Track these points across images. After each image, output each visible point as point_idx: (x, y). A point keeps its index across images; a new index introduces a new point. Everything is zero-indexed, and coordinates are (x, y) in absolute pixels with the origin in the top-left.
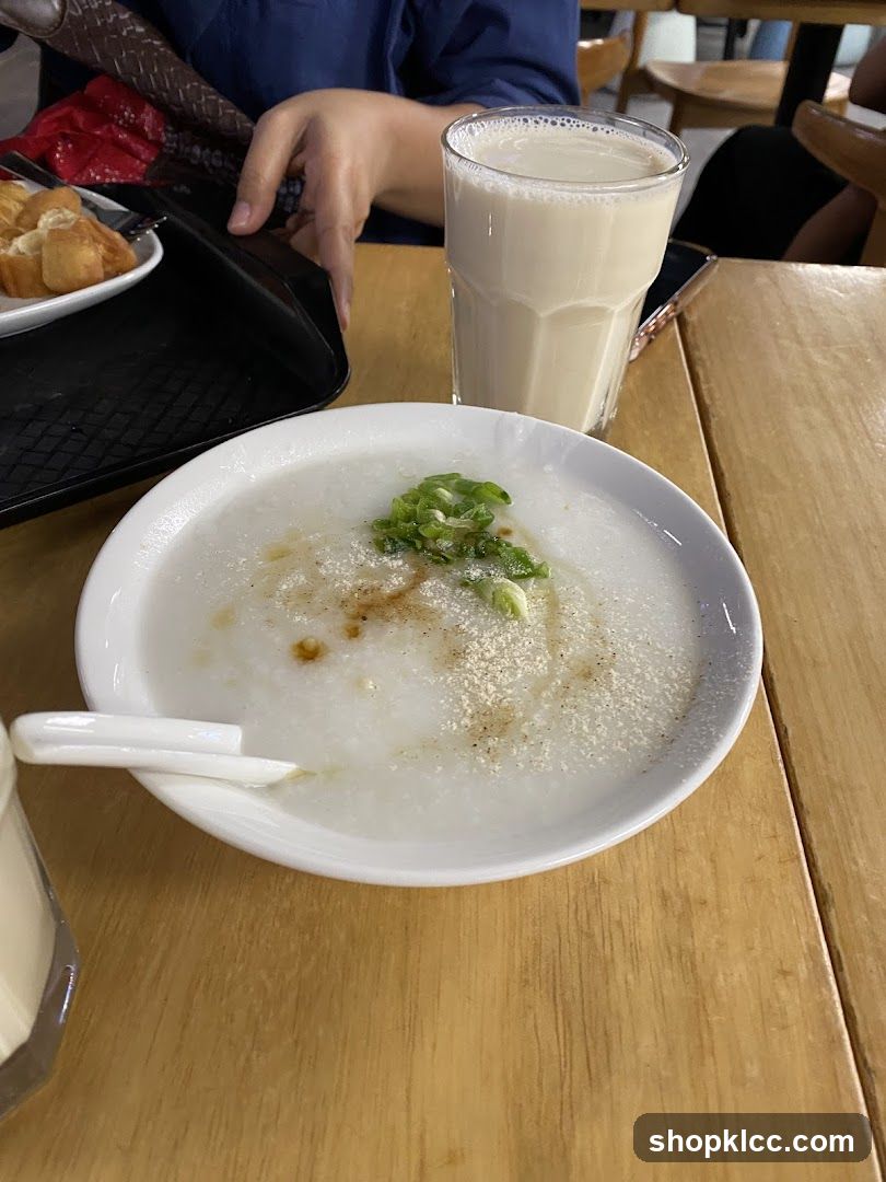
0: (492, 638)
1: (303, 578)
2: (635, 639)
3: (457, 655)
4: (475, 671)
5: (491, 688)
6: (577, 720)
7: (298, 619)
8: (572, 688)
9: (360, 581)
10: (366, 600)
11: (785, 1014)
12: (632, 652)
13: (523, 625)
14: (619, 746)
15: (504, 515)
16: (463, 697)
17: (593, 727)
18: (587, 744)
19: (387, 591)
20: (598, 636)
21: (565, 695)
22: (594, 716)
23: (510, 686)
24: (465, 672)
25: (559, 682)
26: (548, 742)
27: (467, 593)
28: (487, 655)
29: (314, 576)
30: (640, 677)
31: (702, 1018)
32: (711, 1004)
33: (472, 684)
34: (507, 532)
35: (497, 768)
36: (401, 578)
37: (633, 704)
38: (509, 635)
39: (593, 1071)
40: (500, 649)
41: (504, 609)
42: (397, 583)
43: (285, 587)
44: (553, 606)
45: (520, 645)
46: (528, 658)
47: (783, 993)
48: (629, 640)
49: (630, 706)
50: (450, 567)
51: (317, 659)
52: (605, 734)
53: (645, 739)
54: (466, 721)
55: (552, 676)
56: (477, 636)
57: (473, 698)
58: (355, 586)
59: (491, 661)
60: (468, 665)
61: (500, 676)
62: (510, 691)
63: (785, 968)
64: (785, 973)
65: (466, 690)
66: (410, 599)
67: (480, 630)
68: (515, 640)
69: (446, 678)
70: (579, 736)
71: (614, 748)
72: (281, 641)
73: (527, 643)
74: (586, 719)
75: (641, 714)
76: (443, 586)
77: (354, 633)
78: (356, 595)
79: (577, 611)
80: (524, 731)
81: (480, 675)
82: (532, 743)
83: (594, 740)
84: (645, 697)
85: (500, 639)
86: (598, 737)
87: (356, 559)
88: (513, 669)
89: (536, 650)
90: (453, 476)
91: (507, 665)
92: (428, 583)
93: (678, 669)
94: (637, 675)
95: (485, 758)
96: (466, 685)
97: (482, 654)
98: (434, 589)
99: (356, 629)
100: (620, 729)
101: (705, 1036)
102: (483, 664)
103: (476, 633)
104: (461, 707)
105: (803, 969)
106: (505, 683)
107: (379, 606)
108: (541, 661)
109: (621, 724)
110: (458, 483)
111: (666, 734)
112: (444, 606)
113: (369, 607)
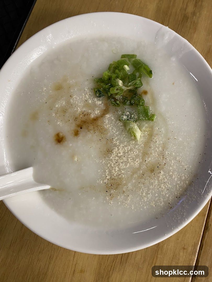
0: (123, 147)
1: (64, 103)
2: (175, 158)
3: (109, 151)
4: (113, 161)
5: (117, 169)
6: (142, 190)
7: (58, 123)
8: (145, 175)
9: (84, 109)
10: (84, 119)
11: (179, 259)
12: (172, 164)
13: (136, 144)
14: (153, 204)
15: (148, 83)
16: (107, 171)
17: (147, 194)
18: (143, 200)
19: (92, 116)
20: (162, 155)
21: (142, 178)
22: (149, 189)
23: (124, 169)
24: (110, 160)
25: (141, 172)
26: (130, 196)
27: (120, 124)
28: (119, 155)
29: (68, 103)
30: (171, 176)
31: (156, 255)
32: (160, 252)
33: (111, 165)
34: (145, 93)
35: (112, 202)
36: (99, 111)
37: (164, 188)
38: (130, 147)
39: (122, 261)
40: (124, 153)
41: (131, 135)
42: (97, 113)
43: (57, 106)
44: (150, 137)
45: (132, 153)
46: (133, 159)
47: (181, 254)
48: (173, 159)
49: (162, 188)
50: (118, 108)
51: (61, 143)
52: (150, 198)
53: (163, 203)
54: (106, 181)
55: (139, 169)
56: (118, 145)
57: (110, 172)
58: (82, 111)
59: (120, 157)
60: (111, 158)
61: (121, 165)
62: (123, 172)
63: (185, 247)
64: (184, 249)
65: (108, 167)
66: (99, 123)
67: (120, 143)
68: (131, 150)
69: (102, 161)
70: (141, 196)
71: (151, 204)
72: (51, 132)
73: (135, 152)
74: (146, 190)
75: (165, 192)
76: (113, 118)
77: (76, 134)
78: (81, 116)
79: (159, 140)
80: (124, 189)
81: (114, 162)
82: (125, 195)
83: (146, 199)
84: (169, 186)
85: (126, 148)
86: (148, 198)
87: (85, 97)
88: (127, 162)
89: (137, 156)
90: (133, 56)
91: (125, 160)
92: (108, 116)
93: (186, 176)
94: (170, 175)
95: (109, 198)
96: (109, 166)
97: (117, 154)
98: (109, 119)
99: (78, 131)
100: (156, 197)
101: (155, 260)
102: (117, 158)
103: (118, 144)
104: (105, 175)
105: (190, 249)
106: (122, 168)
107: (88, 123)
108: (137, 162)
109: (157, 195)
110: (134, 61)
111: (170, 203)
112: (110, 128)
113: (84, 122)
